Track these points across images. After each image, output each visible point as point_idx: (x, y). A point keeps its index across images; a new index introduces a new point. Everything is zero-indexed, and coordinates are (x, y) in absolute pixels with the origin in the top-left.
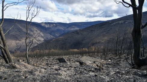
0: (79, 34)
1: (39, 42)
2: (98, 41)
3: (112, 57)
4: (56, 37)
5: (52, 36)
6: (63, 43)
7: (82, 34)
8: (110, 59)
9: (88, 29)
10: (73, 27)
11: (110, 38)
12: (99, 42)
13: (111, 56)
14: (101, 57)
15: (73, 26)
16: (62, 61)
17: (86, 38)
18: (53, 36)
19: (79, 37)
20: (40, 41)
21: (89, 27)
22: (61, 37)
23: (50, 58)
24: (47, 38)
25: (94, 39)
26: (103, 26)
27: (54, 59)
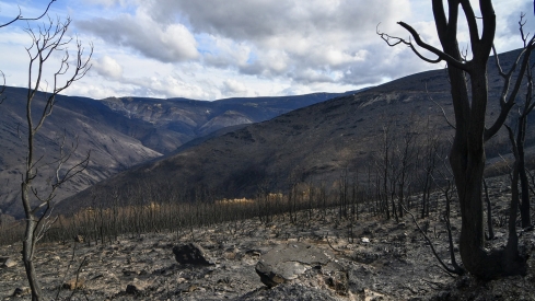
0: (253, 141)
1: (96, 174)
2: (319, 165)
3: (372, 226)
4: (166, 152)
5: (148, 150)
6: (193, 174)
7: (263, 141)
8: (366, 233)
9: (283, 121)
10: (231, 116)
11: (361, 153)
12: (322, 168)
13: (367, 219)
14: (336, 227)
15: (231, 112)
16: (190, 257)
17: (278, 155)
18: (156, 149)
19: (252, 151)
20: (101, 169)
21: (288, 115)
22: (185, 154)
23: (141, 240)
24: (132, 159)
25: (305, 155)
26: (334, 112)
27: (156, 245)
